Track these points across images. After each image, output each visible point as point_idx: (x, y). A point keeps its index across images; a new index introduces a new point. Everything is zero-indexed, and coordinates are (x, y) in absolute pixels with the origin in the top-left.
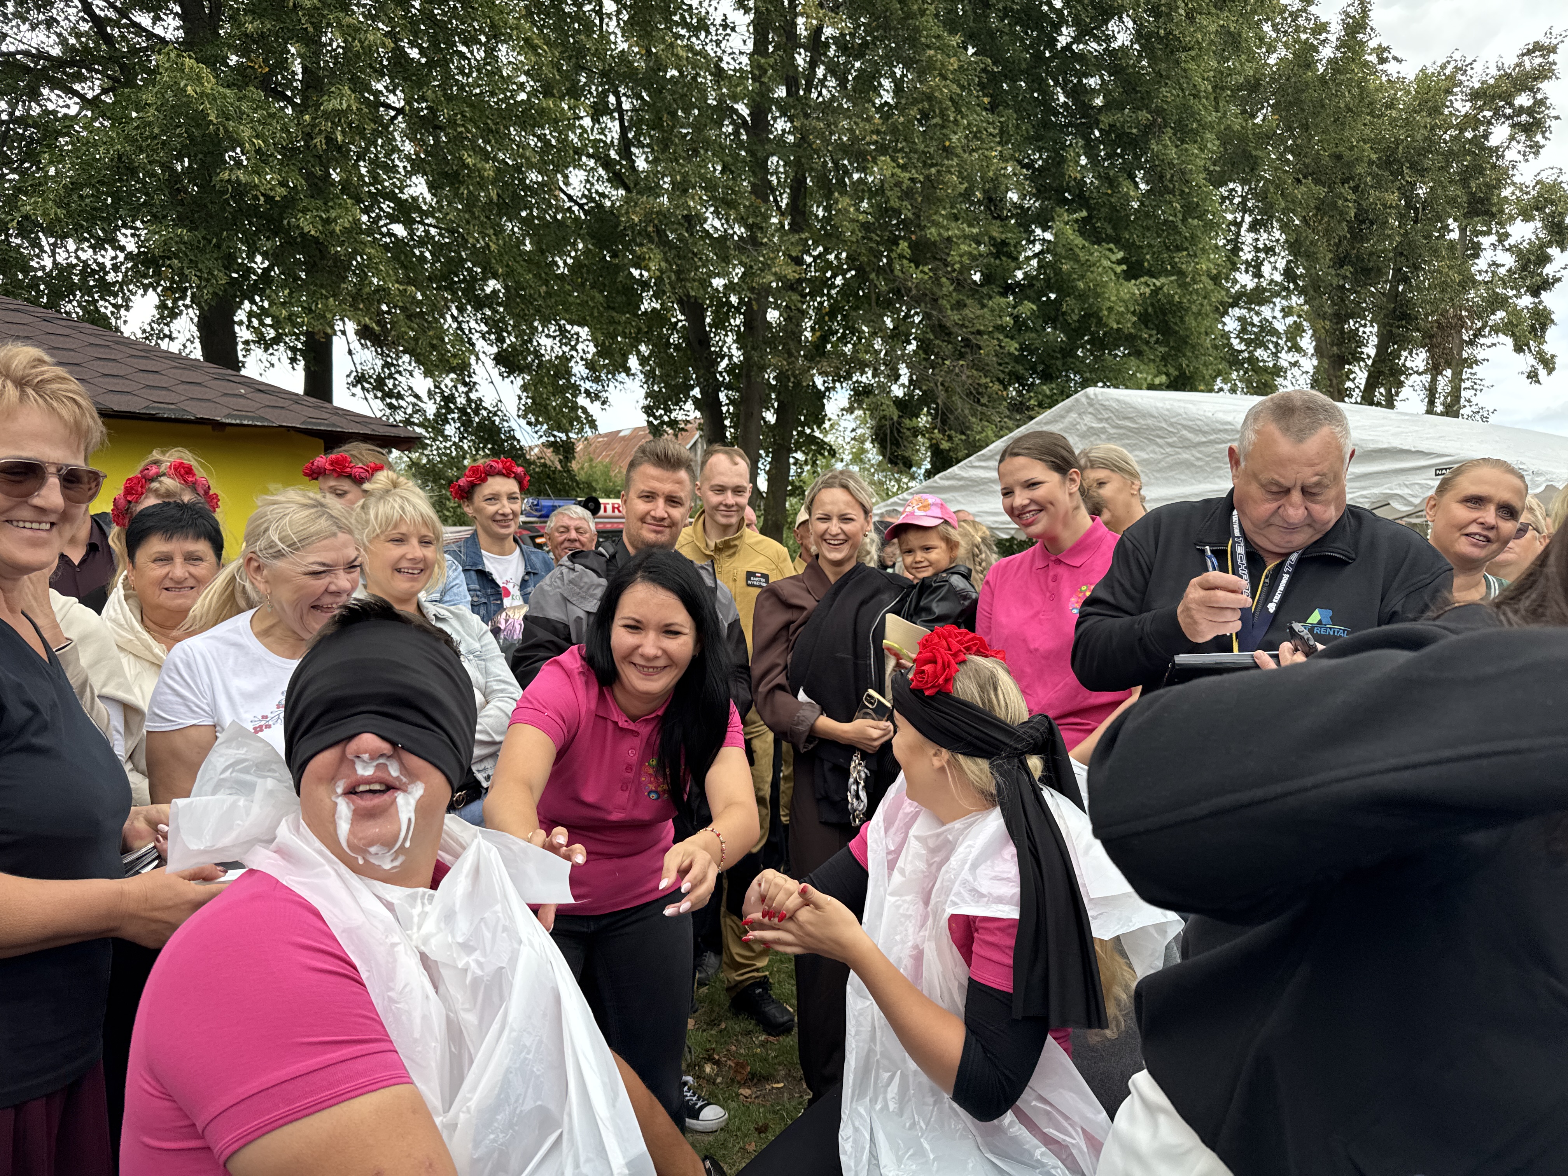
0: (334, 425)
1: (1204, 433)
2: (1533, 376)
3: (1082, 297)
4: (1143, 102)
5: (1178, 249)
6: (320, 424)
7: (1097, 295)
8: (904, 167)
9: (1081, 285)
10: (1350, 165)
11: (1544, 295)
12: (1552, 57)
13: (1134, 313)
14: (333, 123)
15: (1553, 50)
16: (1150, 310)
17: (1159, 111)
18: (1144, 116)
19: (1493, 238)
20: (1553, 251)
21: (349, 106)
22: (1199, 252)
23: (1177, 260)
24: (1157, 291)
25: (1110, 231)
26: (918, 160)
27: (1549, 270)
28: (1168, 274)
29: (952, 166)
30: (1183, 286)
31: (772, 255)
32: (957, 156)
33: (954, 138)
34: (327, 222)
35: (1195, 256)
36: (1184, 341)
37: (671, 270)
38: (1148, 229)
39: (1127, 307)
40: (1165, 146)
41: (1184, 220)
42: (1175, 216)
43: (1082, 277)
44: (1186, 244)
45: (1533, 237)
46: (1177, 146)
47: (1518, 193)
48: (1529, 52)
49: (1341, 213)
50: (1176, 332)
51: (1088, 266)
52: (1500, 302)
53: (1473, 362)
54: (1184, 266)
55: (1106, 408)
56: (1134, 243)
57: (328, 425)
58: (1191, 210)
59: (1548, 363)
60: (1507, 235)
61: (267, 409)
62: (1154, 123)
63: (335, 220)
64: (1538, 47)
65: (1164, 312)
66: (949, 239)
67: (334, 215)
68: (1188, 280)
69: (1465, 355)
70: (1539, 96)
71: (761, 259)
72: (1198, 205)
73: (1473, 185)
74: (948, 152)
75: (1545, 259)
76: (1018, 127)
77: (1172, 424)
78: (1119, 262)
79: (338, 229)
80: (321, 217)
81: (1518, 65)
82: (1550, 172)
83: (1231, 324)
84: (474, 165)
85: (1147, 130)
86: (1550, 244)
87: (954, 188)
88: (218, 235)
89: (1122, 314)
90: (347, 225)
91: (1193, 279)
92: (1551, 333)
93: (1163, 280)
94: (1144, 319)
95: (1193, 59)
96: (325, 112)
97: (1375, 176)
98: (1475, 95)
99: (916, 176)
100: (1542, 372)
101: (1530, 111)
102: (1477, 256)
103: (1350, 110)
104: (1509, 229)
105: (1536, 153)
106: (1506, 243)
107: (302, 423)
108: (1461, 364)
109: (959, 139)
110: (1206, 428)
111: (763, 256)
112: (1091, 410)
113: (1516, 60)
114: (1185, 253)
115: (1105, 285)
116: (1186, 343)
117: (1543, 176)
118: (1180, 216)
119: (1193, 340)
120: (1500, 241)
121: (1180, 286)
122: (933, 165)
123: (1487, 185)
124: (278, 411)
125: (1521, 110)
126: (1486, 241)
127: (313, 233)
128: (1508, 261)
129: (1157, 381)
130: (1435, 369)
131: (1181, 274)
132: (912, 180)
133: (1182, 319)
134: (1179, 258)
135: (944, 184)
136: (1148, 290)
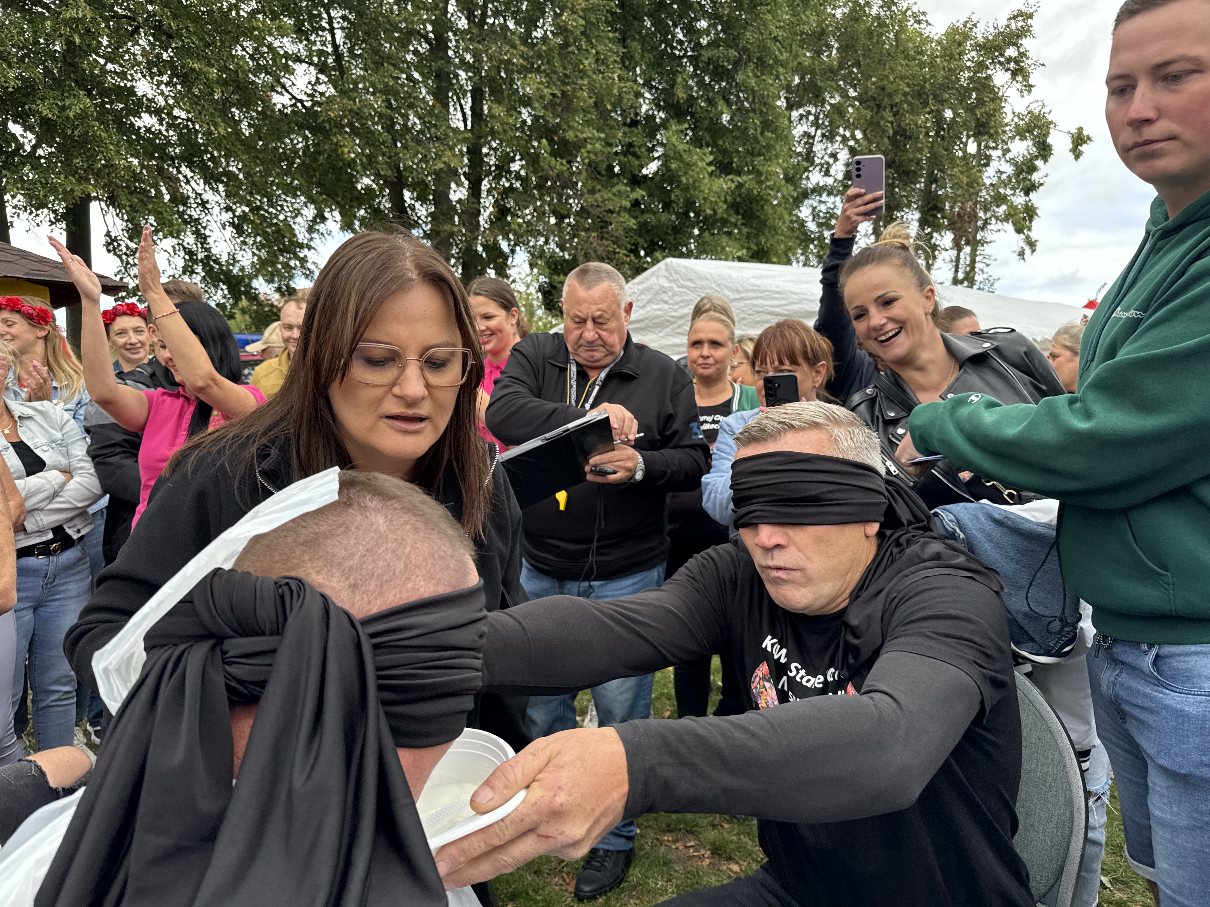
0: (53, 276)
1: (739, 292)
2: (1022, 254)
3: (686, 189)
4: (732, 41)
5: (759, 154)
7: (695, 189)
8: (546, 85)
9: (684, 180)
10: (890, 96)
11: (1033, 195)
12: (1030, 21)
13: (725, 201)
14: (71, 28)
15: (1031, 16)
16: (738, 199)
17: (745, 50)
18: (733, 53)
19: (999, 152)
20: (1039, 163)
21: (84, 16)
22: (773, 157)
23: (756, 163)
24: (740, 186)
25: (708, 139)
26: (558, 79)
27: (1035, 177)
28: (749, 173)
29: (584, 85)
30: (760, 182)
31: (442, 148)
32: (589, 77)
33: (586, 62)
35: (770, 160)
36: (764, 223)
38: (737, 138)
39: (719, 197)
40: (748, 77)
41: (762, 133)
42: (756, 130)
43: (686, 173)
44: (764, 151)
45: (1026, 153)
46: (757, 77)
47: (1016, 119)
48: (1015, 17)
49: (884, 131)
50: (759, 217)
51: (689, 165)
52: (1000, 199)
53: (983, 242)
54: (761, 168)
55: (677, 272)
56: (725, 149)
57: (48, 276)
58: (767, 125)
59: (1032, 244)
60: (1008, 150)
62: (741, 58)
63: (69, 107)
64: (1021, 14)
65: (749, 201)
66: (585, 140)
67: (68, 103)
68: (763, 178)
69: (979, 237)
70: (1022, 50)
72: (773, 122)
73: (978, 113)
74: (583, 74)
75: (1033, 169)
76: (642, 56)
77: (719, 286)
78: (710, 164)
79: (71, 114)
80: (57, 104)
81: (1008, 26)
82: (1036, 104)
83: (805, 212)
84: (200, 69)
85: (737, 63)
86: (1037, 158)
87: (585, 101)
89: (716, 203)
90: (78, 112)
91: (766, 178)
92: (1035, 224)
93: (745, 178)
94: (734, 207)
95: (769, 12)
96: (63, 20)
97: (910, 104)
98: (980, 47)
99: (556, 92)
100: (1028, 251)
101: (1017, 61)
102: (987, 165)
103: (889, 54)
104: (1011, 146)
105: (1029, 91)
106: (1007, 157)
107: (26, 274)
108: (975, 244)
109: (590, 64)
110: (741, 289)
112: (667, 274)
113: (1006, 23)
114: (762, 158)
115: (700, 180)
116: (765, 225)
117: (1032, 107)
118: (759, 130)
119: (770, 222)
120: (1004, 155)
121: (757, 183)
122: (568, 84)
123: (987, 113)
124: (7, 264)
125: (1009, 60)
126: (995, 154)
128: (1009, 169)
129: (739, 254)
130: (958, 246)
131: (759, 173)
132: (553, 94)
133: (762, 207)
134: (758, 161)
135: (578, 98)
136: (733, 186)
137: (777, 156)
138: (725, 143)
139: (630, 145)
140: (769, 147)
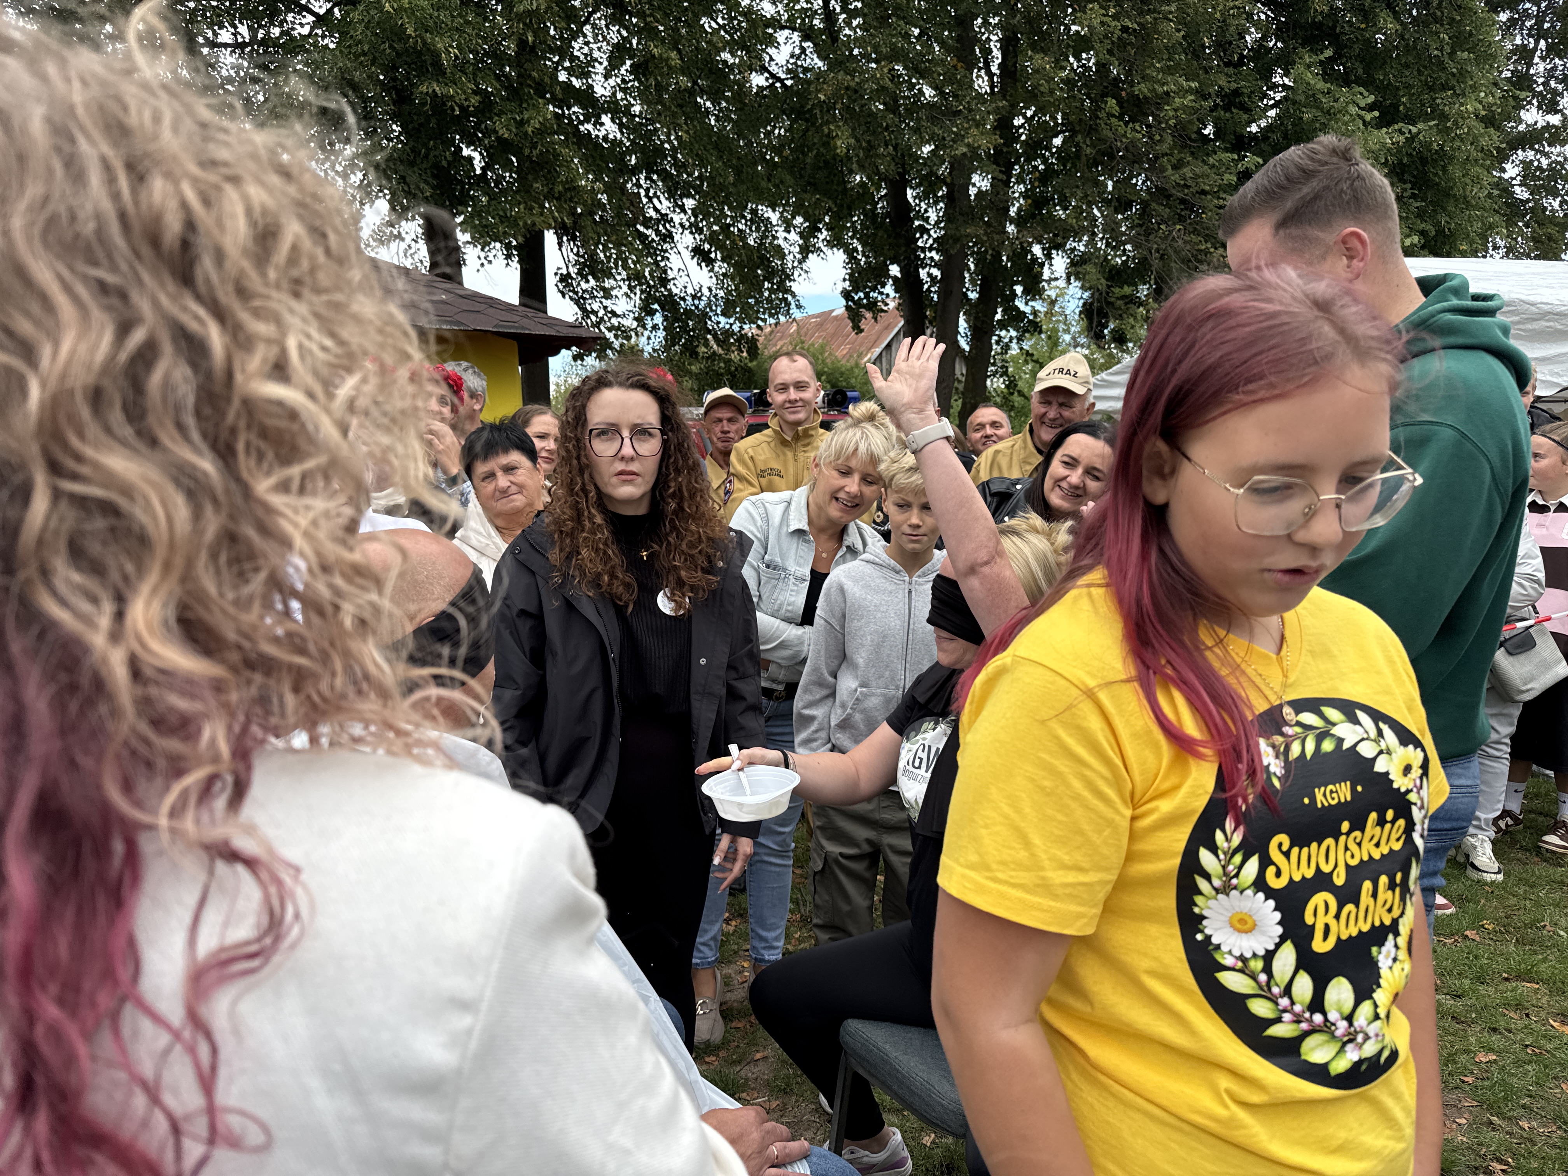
0: (523, 328)
5: (1444, 88)
6: (510, 327)
8: (1115, 17)
16: (1405, 161)
22: (1468, 90)
23: (1439, 101)
24: (1412, 138)
28: (1427, 118)
29: (1171, 13)
30: (1444, 131)
31: (966, 125)
34: (521, 124)
35: (1464, 94)
36: (1447, 193)
37: (860, 147)
38: (1407, 66)
42: (1441, 50)
44: (1453, 82)
50: (1437, 184)
54: (1447, 108)
56: (1390, 83)
57: (517, 328)
58: (1461, 41)
61: (465, 314)
63: (528, 121)
65: (1424, 161)
66: (1167, 93)
67: (526, 117)
68: (1450, 124)
71: (955, 129)
72: (1471, 34)
78: (1369, 108)
79: (530, 130)
80: (515, 119)
83: (1511, 171)
84: (660, 55)
87: (1170, 37)
88: (425, 145)
90: (537, 126)
91: (1456, 123)
93: (1421, 126)
107: (495, 326)
111: (957, 126)
114: (1450, 93)
116: (1448, 195)
118: (1447, 49)
119: (1457, 191)
121: (1439, 131)
122: (1149, 11)
124: (473, 315)
127: (506, 136)
131: (1444, 117)
132: (1124, 29)
133: (1444, 169)
134: (1442, 99)
135: (1159, 33)
136: (1402, 139)
137: (1475, 88)
138: (1388, 75)
139: (1236, 93)
140: (1462, 74)
